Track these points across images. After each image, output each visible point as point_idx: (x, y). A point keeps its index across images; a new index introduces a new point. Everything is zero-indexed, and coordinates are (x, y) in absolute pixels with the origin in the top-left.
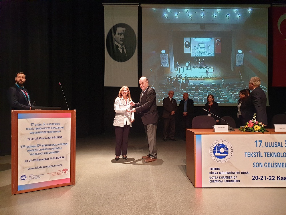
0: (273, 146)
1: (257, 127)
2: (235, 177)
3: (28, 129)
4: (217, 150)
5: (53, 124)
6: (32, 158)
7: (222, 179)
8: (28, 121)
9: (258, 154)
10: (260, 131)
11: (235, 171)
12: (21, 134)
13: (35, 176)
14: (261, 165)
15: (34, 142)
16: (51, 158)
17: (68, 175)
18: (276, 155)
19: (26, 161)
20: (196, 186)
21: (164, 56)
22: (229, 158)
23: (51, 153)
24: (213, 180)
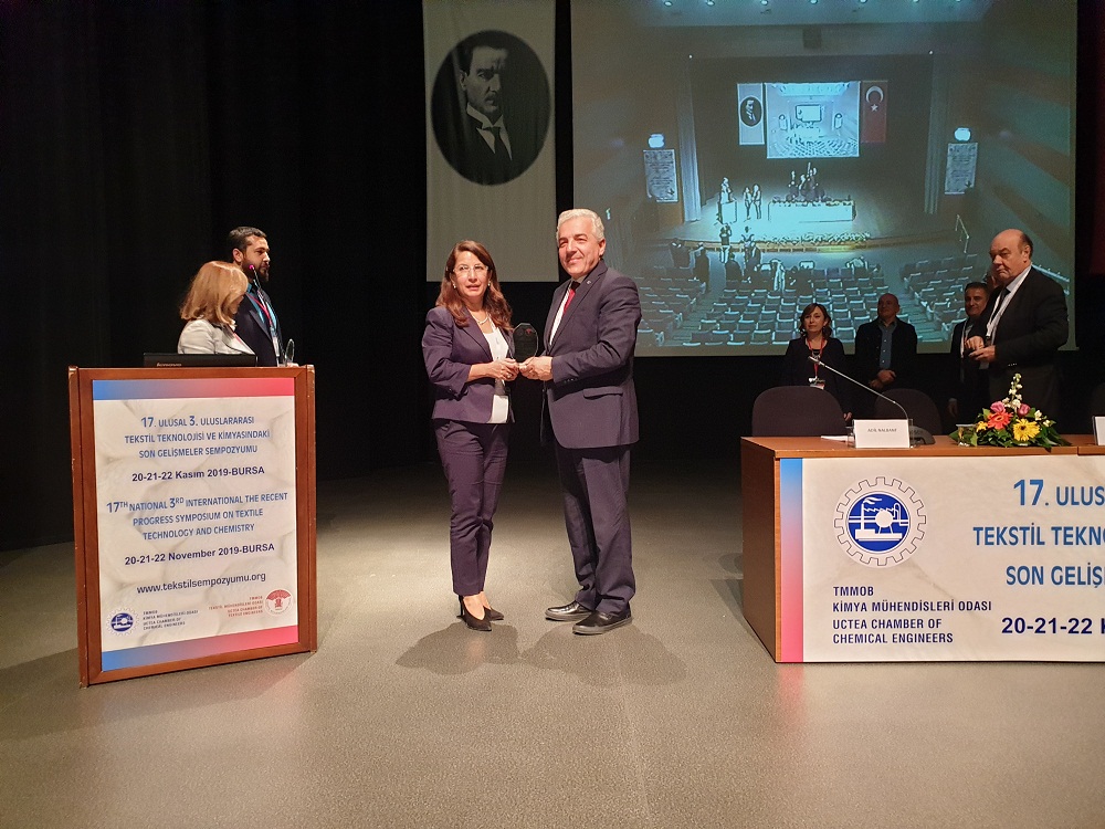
0: (1087, 499)
1: (1023, 428)
2: (935, 623)
3: (132, 439)
4: (863, 517)
5: (228, 421)
6: (151, 548)
7: (881, 631)
8: (131, 409)
9: (1029, 533)
10: (1036, 445)
11: (934, 598)
12: (109, 460)
13: (164, 619)
14: (1037, 575)
15: (155, 488)
16: (224, 551)
17: (289, 617)
19: (131, 561)
20: (781, 655)
21: (659, 158)
22: (911, 548)
23: (223, 530)
24: (847, 632)
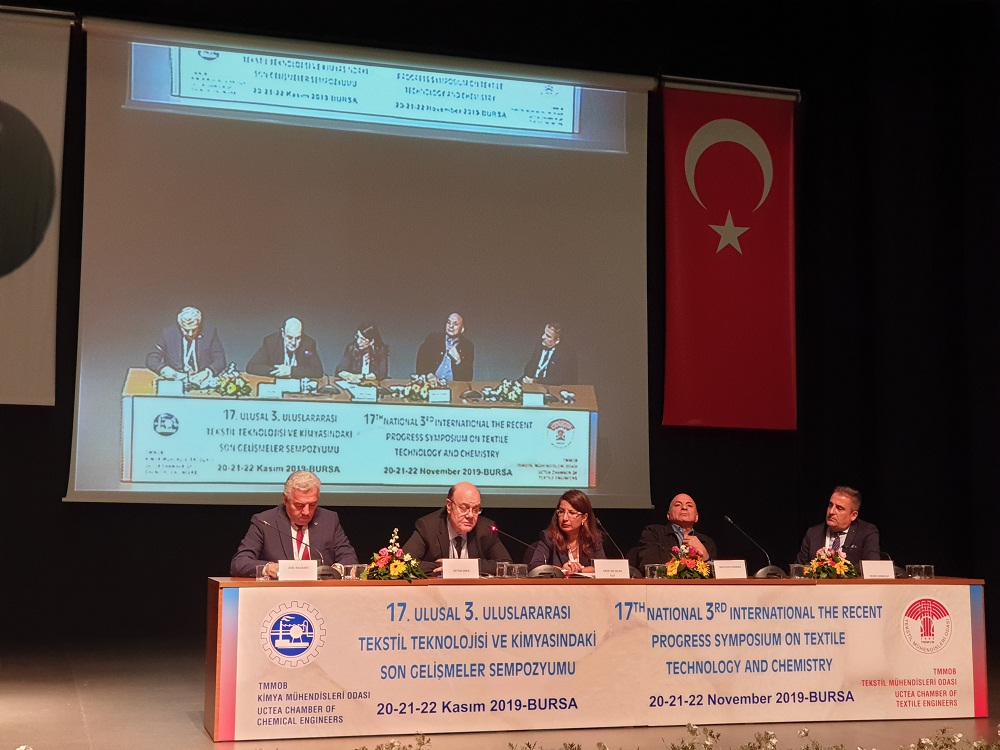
0: (434, 617)
1: (396, 566)
2: (331, 708)
4: (281, 630)
7: (292, 715)
9: (396, 641)
10: (402, 578)
11: (331, 690)
14: (401, 671)
18: (441, 642)
20: (219, 735)
22: (315, 653)
24: (268, 716)
